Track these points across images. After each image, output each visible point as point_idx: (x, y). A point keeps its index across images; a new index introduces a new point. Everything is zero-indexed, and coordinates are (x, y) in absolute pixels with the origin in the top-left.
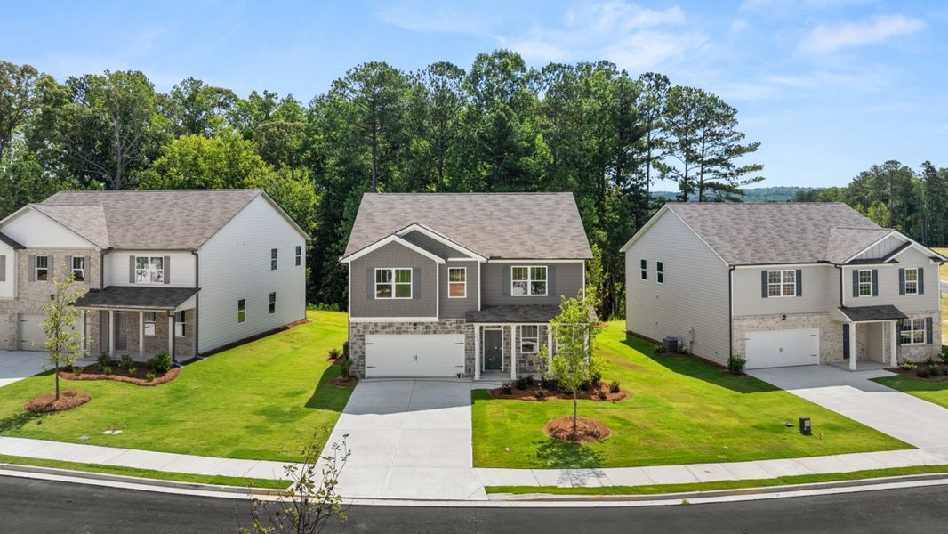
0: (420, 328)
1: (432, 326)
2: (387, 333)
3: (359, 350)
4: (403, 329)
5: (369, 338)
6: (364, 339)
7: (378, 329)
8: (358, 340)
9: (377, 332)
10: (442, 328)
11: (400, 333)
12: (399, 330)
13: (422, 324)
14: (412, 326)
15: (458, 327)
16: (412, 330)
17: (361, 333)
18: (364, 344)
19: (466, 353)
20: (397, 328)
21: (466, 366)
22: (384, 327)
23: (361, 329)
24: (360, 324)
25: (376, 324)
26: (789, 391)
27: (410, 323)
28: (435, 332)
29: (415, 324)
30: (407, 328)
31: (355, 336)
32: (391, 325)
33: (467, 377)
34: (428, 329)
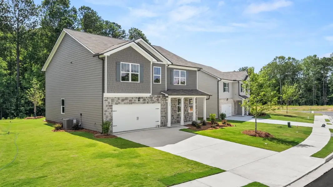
0: (141, 100)
1: (146, 99)
2: (125, 103)
3: (109, 115)
4: (133, 101)
5: (115, 107)
6: (112, 108)
7: (120, 101)
8: (108, 108)
9: (119, 103)
10: (151, 100)
11: (131, 104)
12: (131, 101)
13: (142, 98)
14: (137, 99)
15: (158, 100)
16: (137, 101)
17: (110, 104)
18: (112, 111)
19: (161, 113)
20: (130, 101)
21: (161, 121)
22: (123, 100)
23: (110, 101)
24: (110, 98)
25: (119, 98)
26: (249, 121)
27: (136, 98)
28: (148, 103)
29: (139, 98)
30: (135, 100)
31: (107, 106)
32: (126, 98)
33: (161, 126)
34: (145, 101)
